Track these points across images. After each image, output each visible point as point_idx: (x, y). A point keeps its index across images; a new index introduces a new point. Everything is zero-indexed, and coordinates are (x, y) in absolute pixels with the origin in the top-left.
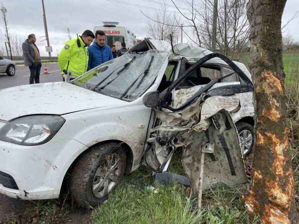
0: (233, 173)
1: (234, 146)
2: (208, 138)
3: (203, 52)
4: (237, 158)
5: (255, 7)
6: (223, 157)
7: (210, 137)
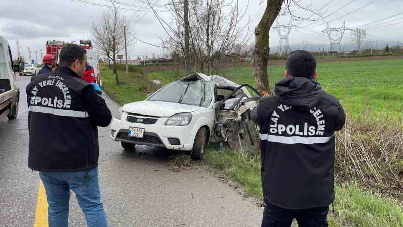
0: (253, 144)
1: (253, 129)
2: (239, 125)
3: (223, 80)
4: (254, 135)
5: (256, 62)
6: (247, 137)
7: (241, 125)
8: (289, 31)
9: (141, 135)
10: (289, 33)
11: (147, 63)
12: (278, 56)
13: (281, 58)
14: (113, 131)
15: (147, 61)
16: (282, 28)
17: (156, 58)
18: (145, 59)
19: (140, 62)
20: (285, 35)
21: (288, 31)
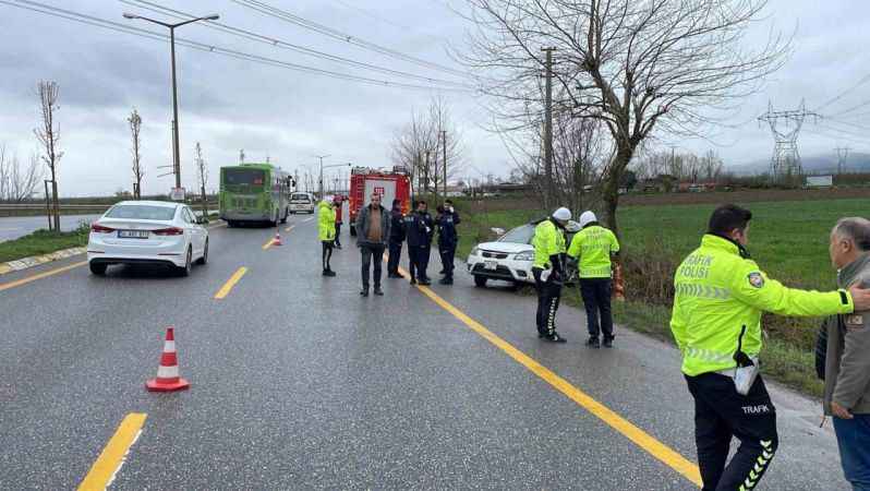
8: (799, 126)
9: (494, 268)
10: (797, 130)
11: (478, 194)
12: (767, 182)
13: (775, 186)
14: (470, 266)
15: (477, 190)
16: (781, 120)
17: (496, 183)
18: (473, 185)
19: (464, 192)
20: (790, 134)
21: (796, 126)
